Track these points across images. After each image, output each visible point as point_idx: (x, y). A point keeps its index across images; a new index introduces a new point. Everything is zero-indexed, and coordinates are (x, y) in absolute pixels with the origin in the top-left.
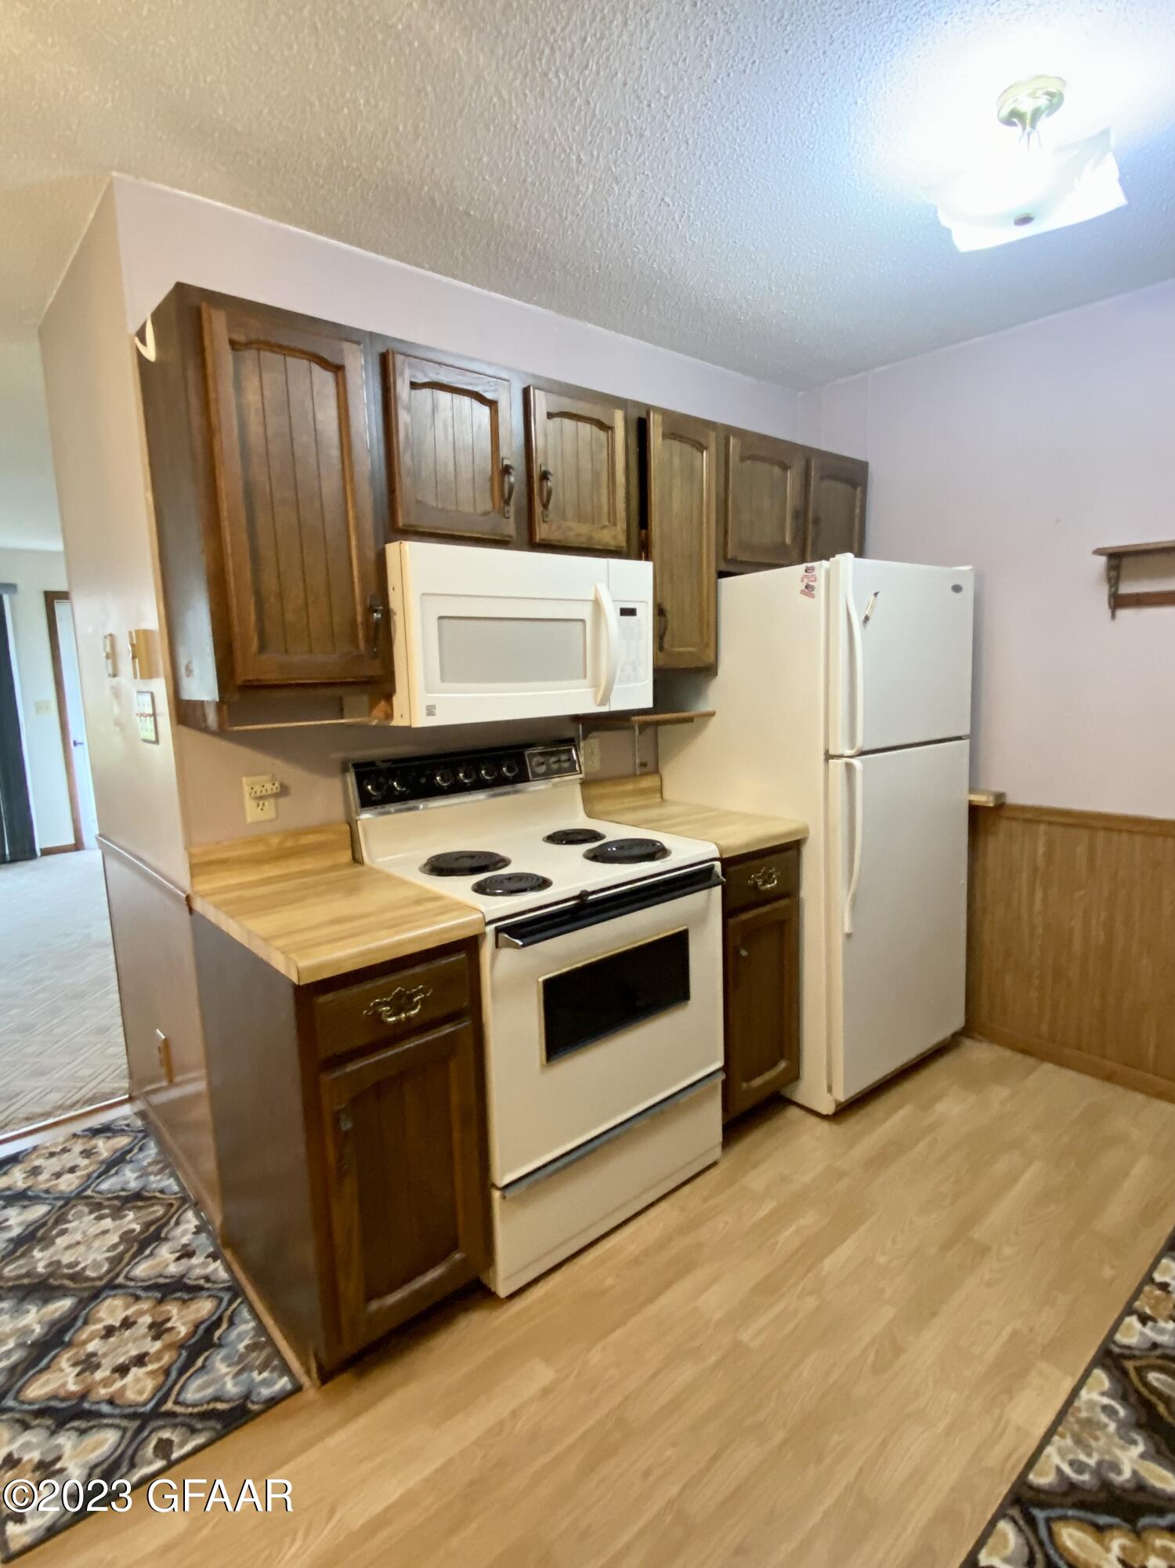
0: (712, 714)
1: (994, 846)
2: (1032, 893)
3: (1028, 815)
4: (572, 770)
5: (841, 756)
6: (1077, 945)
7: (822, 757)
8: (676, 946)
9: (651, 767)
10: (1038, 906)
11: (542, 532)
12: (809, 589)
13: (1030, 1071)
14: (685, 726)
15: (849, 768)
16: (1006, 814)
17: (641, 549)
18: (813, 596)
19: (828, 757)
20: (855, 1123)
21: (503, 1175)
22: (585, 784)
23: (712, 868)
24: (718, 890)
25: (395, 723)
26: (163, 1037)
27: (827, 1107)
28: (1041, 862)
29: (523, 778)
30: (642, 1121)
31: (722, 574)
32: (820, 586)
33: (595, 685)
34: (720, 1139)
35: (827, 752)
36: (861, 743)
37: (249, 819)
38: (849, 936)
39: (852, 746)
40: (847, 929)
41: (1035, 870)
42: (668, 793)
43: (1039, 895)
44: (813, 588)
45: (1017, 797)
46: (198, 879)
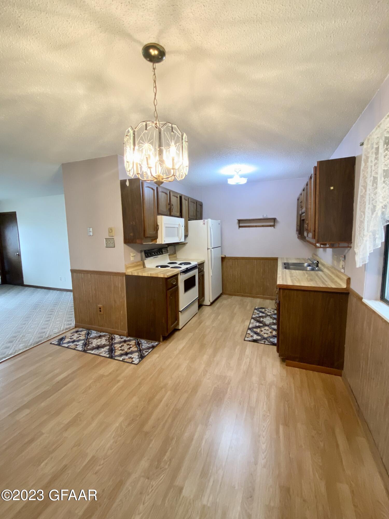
0: (187, 243)
1: (224, 263)
2: (230, 270)
3: (229, 258)
4: (168, 252)
5: (210, 249)
6: (237, 277)
7: (207, 249)
8: (194, 277)
9: (175, 253)
10: (231, 272)
11: (172, 214)
12: (204, 224)
13: (232, 297)
14: (183, 245)
15: (211, 250)
16: (226, 258)
17: (181, 216)
18: (205, 225)
19: (208, 249)
20: (213, 305)
21: (181, 309)
22: (169, 255)
23: (197, 266)
24: (198, 269)
25: (157, 243)
26: (102, 306)
27: (209, 304)
28: (231, 265)
29: (163, 254)
30: (192, 303)
31: (189, 220)
32: (206, 223)
33: (179, 238)
34: (198, 309)
35: (208, 248)
36: (213, 247)
37: (131, 260)
38: (212, 276)
39: (211, 247)
40: (211, 275)
41: (230, 267)
42: (178, 257)
43: (231, 270)
44: (205, 224)
45: (227, 256)
46: (128, 270)
